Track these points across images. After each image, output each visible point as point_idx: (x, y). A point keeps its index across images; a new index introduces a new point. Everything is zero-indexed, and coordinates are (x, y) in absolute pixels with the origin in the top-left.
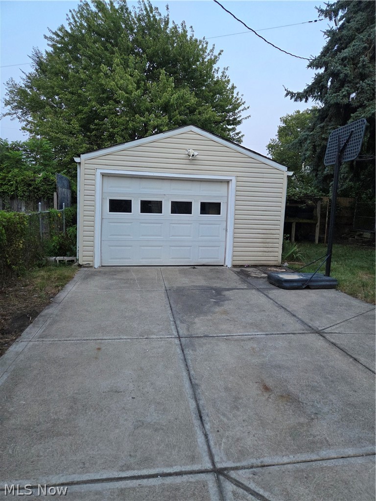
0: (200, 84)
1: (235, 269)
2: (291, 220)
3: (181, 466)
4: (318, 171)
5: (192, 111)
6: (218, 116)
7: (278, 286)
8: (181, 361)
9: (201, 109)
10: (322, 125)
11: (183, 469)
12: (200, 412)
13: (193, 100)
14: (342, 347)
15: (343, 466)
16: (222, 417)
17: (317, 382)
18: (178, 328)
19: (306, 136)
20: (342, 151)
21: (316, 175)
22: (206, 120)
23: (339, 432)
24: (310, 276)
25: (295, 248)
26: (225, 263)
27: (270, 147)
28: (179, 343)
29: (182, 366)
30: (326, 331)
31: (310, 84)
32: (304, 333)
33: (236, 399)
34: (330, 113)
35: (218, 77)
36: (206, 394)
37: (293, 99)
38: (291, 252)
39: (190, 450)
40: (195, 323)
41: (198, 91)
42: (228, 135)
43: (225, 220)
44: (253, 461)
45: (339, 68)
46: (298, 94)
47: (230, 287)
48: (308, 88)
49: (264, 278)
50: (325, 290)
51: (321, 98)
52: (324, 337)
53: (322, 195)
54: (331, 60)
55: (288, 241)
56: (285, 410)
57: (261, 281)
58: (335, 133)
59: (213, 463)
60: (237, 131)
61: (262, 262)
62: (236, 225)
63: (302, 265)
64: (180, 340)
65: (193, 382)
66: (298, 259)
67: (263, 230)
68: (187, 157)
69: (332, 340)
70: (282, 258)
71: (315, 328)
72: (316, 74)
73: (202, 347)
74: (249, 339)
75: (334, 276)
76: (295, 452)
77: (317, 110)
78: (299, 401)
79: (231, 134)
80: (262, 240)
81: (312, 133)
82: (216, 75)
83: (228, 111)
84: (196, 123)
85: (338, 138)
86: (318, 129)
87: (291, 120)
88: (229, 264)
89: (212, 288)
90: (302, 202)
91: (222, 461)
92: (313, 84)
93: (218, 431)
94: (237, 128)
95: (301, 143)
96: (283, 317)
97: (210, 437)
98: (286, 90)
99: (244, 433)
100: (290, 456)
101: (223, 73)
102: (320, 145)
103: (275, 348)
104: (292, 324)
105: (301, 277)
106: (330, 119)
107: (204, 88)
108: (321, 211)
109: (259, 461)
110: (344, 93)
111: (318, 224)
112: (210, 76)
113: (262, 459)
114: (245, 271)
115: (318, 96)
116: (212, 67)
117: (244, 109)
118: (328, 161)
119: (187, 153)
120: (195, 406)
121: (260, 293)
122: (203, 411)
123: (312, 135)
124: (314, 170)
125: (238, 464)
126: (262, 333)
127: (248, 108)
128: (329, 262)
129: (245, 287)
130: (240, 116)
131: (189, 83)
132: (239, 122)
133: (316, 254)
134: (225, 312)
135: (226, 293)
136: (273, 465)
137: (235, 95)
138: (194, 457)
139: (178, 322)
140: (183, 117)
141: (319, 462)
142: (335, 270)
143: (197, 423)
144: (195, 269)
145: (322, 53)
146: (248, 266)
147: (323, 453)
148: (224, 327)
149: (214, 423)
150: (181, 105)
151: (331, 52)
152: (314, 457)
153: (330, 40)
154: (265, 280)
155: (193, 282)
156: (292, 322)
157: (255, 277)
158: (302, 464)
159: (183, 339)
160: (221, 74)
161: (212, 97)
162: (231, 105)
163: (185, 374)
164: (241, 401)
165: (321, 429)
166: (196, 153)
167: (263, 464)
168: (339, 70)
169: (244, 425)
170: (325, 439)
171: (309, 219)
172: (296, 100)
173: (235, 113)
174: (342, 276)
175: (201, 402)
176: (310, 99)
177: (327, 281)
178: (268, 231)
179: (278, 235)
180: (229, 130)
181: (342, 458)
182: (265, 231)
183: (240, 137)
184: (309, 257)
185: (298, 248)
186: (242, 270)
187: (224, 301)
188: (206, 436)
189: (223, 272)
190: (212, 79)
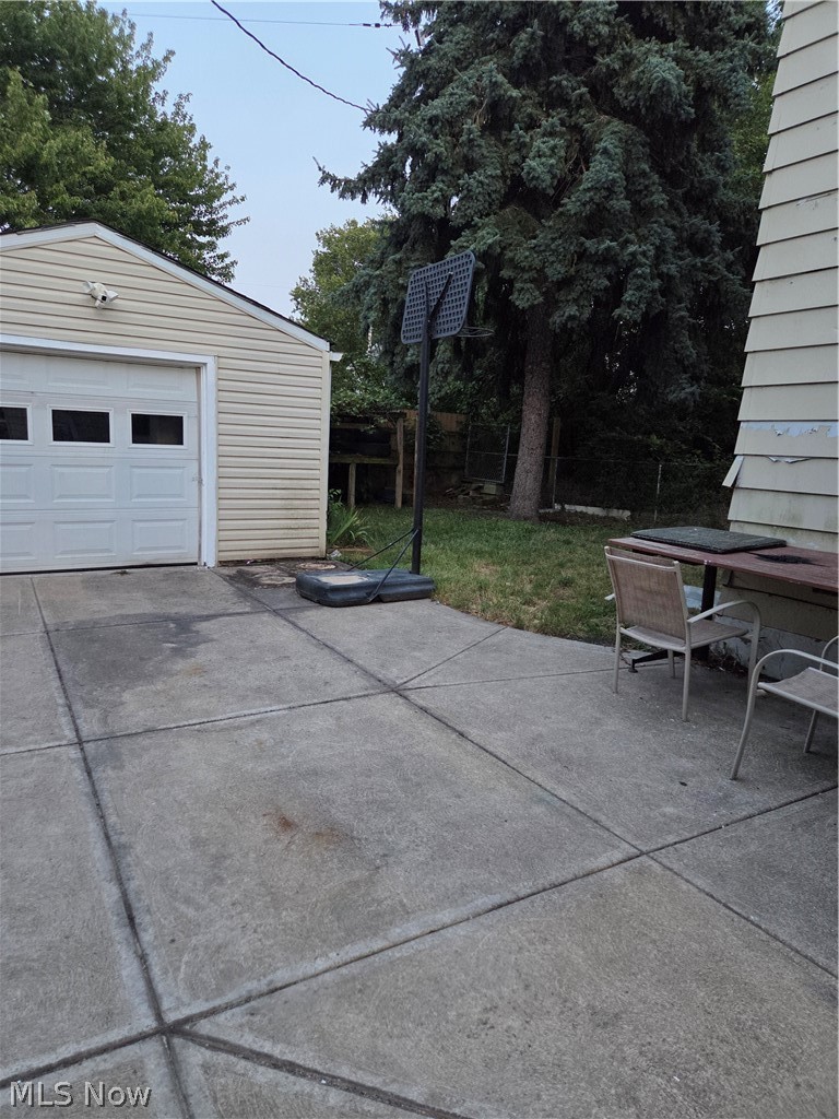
0: (119, 123)
1: (226, 571)
2: (347, 459)
3: (78, 1042)
4: (394, 355)
5: (103, 188)
6: (170, 210)
7: (319, 602)
8: (84, 798)
9: (125, 185)
10: (398, 256)
11: (83, 1048)
12: (128, 907)
13: (104, 162)
14: (438, 713)
15: (433, 947)
16: (183, 908)
17: (388, 791)
18: (78, 721)
19: (367, 278)
20: (433, 315)
21: (392, 364)
22: (140, 215)
23: (426, 883)
24: (382, 576)
25: (354, 519)
26: (200, 557)
27: (299, 295)
28: (79, 755)
29: (87, 809)
30: (409, 685)
31: (370, 165)
32: (367, 696)
33: (218, 859)
34: (412, 234)
35: (164, 114)
36: (147, 862)
37: (337, 193)
38: (347, 526)
39: (101, 1000)
40: (122, 704)
41: (115, 140)
42: (199, 257)
43: (196, 456)
44: (253, 986)
45: (424, 139)
46: (347, 181)
47: (212, 612)
48: (366, 171)
49: (288, 585)
50: (412, 602)
51: (392, 197)
52: (406, 698)
53: (406, 407)
54: (407, 119)
55: (340, 503)
56: (324, 862)
57: (282, 593)
58: (419, 277)
59: (159, 1016)
60: (219, 251)
61: (284, 551)
62: (221, 469)
63: (367, 554)
64: (82, 749)
65: (114, 843)
66: (359, 542)
67: (285, 481)
68: (88, 301)
69: (421, 703)
70: (328, 541)
71: (389, 683)
72: (380, 144)
73: (140, 756)
74: (253, 724)
75: (427, 572)
76: (339, 944)
77: (386, 223)
78: (352, 838)
79: (206, 256)
80: (283, 502)
81: (378, 272)
82: (159, 108)
83: (197, 201)
84: (116, 219)
85: (424, 288)
86: (389, 266)
87: (340, 240)
88: (209, 559)
89: (168, 618)
90: (368, 421)
91: (180, 1003)
92: (376, 165)
93: (173, 941)
94: (218, 242)
95: (357, 292)
96: (327, 667)
97: (153, 959)
98: (320, 169)
99: (232, 930)
100: (330, 955)
101: (178, 105)
102: (397, 300)
103: (308, 735)
104: (345, 679)
105: (366, 579)
106: (413, 246)
107: (131, 135)
108: (405, 441)
109: (264, 981)
110: (436, 195)
111: (401, 467)
112: (145, 108)
113: (269, 978)
114: (248, 573)
115: (387, 193)
116: (149, 86)
117: (234, 201)
118: (408, 335)
119: (87, 291)
120: (116, 897)
121: (279, 619)
122: (135, 905)
123: (377, 276)
124: (386, 352)
125: (217, 1002)
126: (281, 707)
127: (243, 199)
128: (417, 544)
129: (247, 610)
130: (225, 217)
131: (90, 118)
132: (224, 231)
133: (397, 529)
134: (200, 671)
135: (203, 626)
136: (295, 983)
137: (210, 164)
138: (110, 1013)
139: (78, 707)
140: (78, 200)
141: (386, 952)
142: (431, 560)
143: (120, 933)
144: (125, 576)
145: (391, 100)
146: (255, 562)
147: (396, 933)
148: (194, 703)
149: (163, 926)
150: (72, 168)
151: (410, 101)
152: (378, 944)
153: (405, 73)
154: (291, 590)
155: (122, 606)
156: (344, 675)
157: (269, 585)
158: (352, 964)
159: (90, 744)
160: (173, 109)
161: (153, 161)
162: (201, 187)
163: (93, 826)
164: (228, 862)
165: (394, 885)
166: (111, 294)
167: (272, 987)
168: (424, 144)
169: (234, 913)
170: (401, 902)
171: (381, 456)
172: (342, 196)
173: (212, 207)
174: (443, 573)
175: (132, 886)
176: (372, 198)
177: (416, 583)
178: (295, 483)
179: (317, 492)
180: (202, 246)
181: (432, 932)
182: (288, 481)
183: (227, 267)
184: (382, 536)
185: (360, 517)
186: (240, 573)
187: (197, 644)
188: (143, 959)
189: (196, 578)
190: (151, 117)
